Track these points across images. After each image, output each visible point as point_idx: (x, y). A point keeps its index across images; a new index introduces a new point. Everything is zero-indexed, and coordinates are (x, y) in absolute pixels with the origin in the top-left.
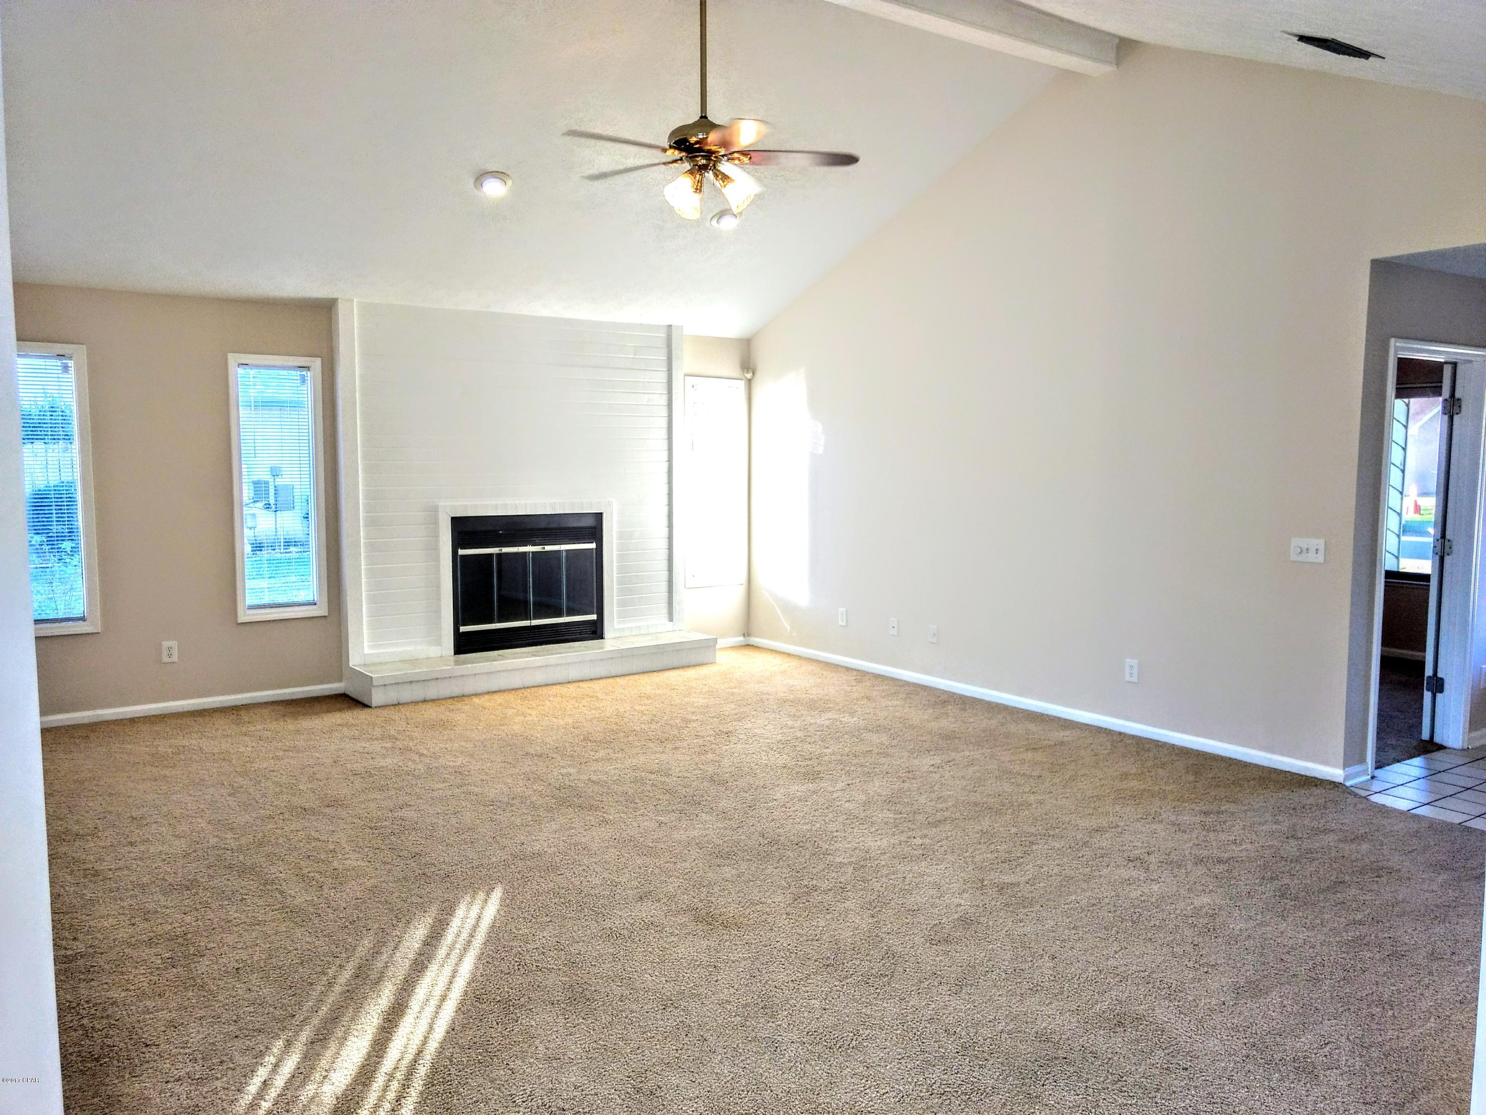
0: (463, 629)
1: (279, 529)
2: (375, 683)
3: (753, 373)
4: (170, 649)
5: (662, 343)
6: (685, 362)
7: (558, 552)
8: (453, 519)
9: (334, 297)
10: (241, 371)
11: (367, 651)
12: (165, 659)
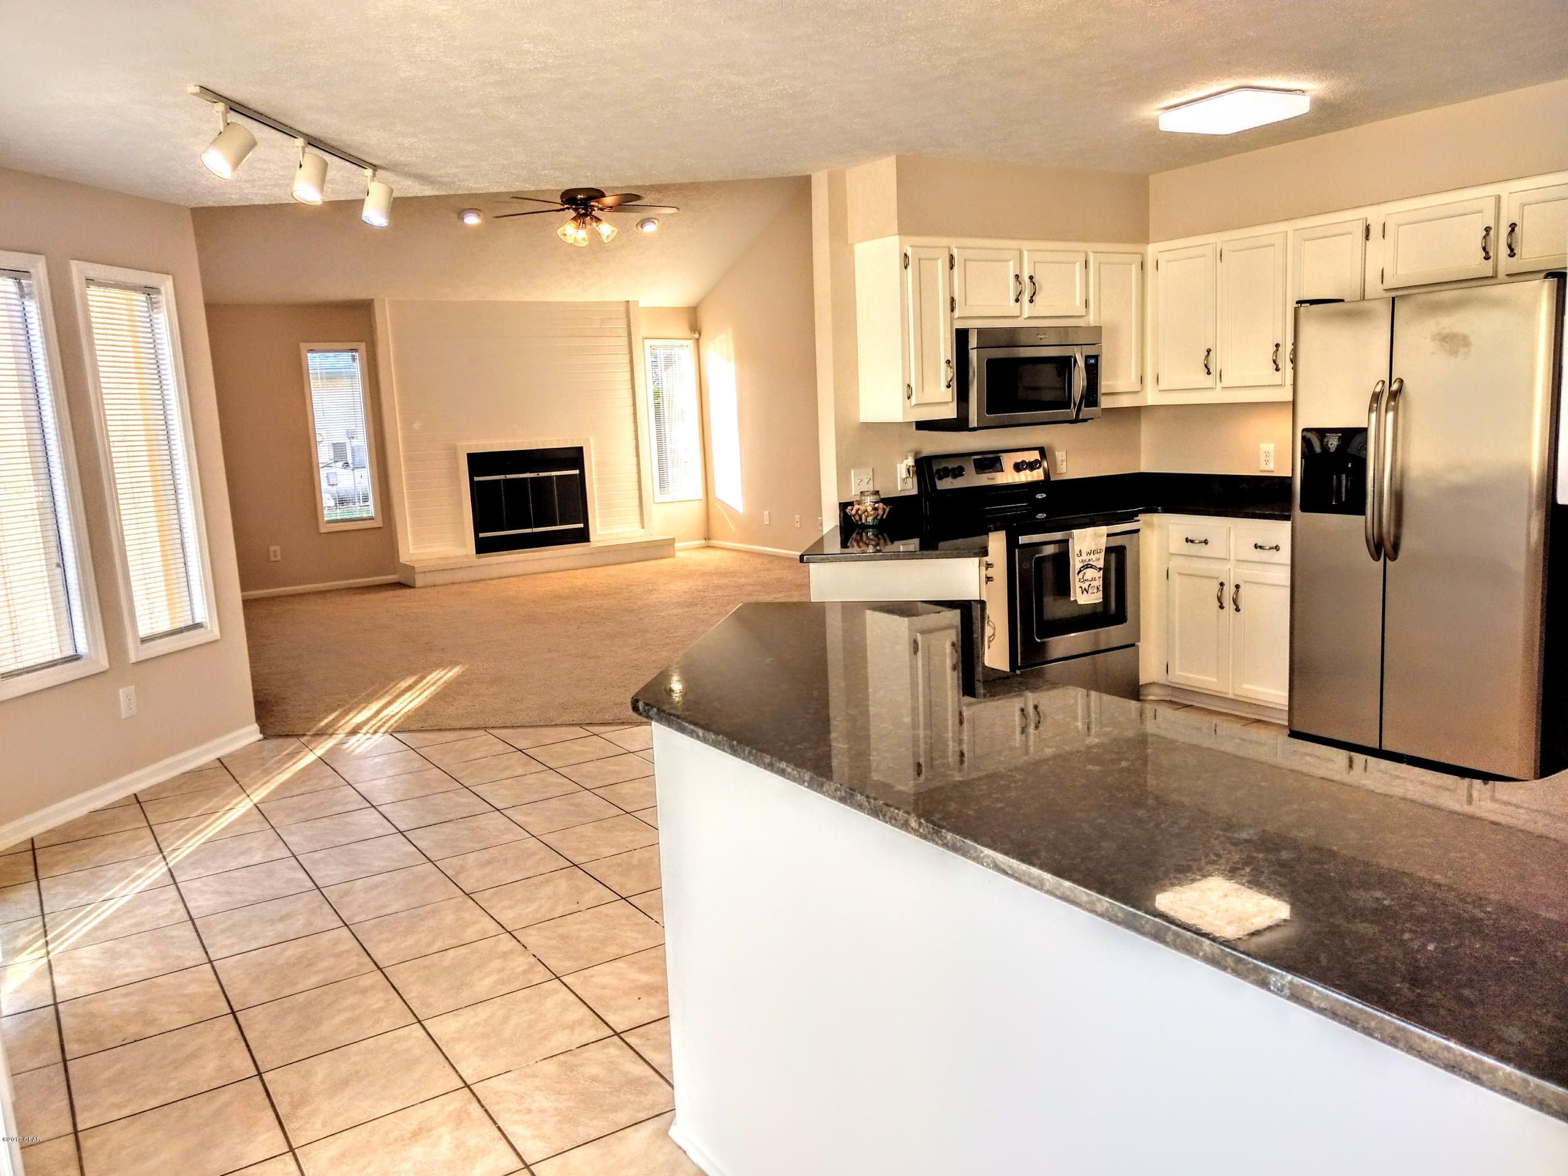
0: (481, 535)
1: (357, 485)
2: (417, 570)
3: (700, 335)
4: (275, 552)
5: (622, 315)
6: (641, 329)
7: (551, 477)
8: (468, 455)
9: (371, 297)
10: (309, 355)
11: (411, 552)
12: (273, 558)
